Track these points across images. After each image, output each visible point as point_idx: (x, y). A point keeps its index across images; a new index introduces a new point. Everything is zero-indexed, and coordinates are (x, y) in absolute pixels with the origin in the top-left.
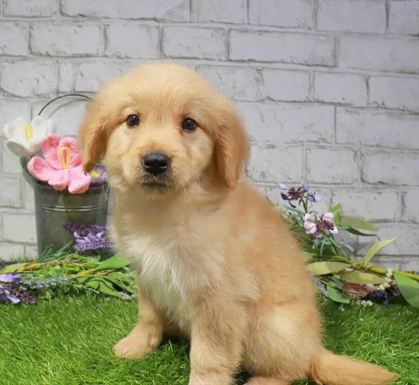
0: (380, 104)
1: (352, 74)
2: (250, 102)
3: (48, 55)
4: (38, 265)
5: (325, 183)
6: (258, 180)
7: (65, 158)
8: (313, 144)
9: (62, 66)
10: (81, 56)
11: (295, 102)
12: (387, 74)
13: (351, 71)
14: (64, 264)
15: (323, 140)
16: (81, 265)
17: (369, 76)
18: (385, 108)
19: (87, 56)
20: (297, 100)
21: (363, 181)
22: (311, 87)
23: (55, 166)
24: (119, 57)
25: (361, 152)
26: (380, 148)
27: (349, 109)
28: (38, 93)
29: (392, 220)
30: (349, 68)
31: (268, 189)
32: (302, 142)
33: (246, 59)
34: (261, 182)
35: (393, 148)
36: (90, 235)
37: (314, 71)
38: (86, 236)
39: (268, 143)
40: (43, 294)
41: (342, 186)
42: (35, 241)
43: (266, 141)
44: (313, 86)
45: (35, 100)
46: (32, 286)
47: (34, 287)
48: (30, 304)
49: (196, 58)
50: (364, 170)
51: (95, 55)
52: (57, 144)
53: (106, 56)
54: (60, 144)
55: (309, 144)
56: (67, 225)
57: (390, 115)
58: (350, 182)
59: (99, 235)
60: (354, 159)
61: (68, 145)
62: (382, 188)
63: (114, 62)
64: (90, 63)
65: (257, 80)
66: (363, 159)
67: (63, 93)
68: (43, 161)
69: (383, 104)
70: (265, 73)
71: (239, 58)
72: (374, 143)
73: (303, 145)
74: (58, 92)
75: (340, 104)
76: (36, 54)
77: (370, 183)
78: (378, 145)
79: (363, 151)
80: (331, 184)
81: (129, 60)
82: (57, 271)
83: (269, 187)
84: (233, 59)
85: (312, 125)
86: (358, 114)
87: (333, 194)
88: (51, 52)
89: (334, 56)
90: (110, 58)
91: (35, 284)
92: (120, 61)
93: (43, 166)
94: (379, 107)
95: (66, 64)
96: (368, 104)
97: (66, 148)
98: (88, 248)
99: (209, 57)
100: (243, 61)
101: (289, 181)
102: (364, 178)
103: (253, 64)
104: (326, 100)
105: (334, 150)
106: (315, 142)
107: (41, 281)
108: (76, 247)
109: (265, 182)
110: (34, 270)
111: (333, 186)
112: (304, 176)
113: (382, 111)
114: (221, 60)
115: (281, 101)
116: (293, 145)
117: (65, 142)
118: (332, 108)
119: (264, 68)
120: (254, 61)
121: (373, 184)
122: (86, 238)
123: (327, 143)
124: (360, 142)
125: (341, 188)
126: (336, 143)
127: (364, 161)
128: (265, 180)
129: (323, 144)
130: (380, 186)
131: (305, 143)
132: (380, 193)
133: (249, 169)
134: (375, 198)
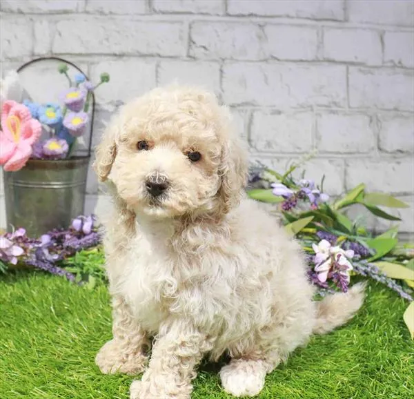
0: (396, 62)
1: (364, 29)
2: (252, 61)
3: (21, 12)
5: (338, 153)
6: (263, 150)
8: (324, 108)
9: (37, 25)
10: (59, 13)
11: (302, 61)
12: (403, 29)
13: (364, 26)
15: (335, 103)
17: (384, 32)
18: (402, 67)
19: (66, 12)
20: (304, 59)
21: (380, 149)
22: (320, 45)
24: (102, 13)
25: (377, 116)
26: (397, 112)
27: (362, 68)
28: (10, 55)
30: (362, 22)
31: (275, 160)
32: (311, 106)
33: (246, 13)
34: (266, 152)
37: (323, 26)
39: (274, 108)
41: (357, 155)
43: (271, 106)
44: (322, 43)
45: (7, 64)
49: (190, 13)
50: (381, 138)
51: (74, 10)
53: (87, 13)
55: (319, 108)
57: (407, 74)
58: (365, 150)
60: (370, 125)
62: (401, 157)
63: (97, 18)
64: (69, 20)
65: (260, 37)
66: (379, 125)
67: (39, 55)
69: (400, 62)
70: (268, 29)
71: (238, 12)
72: (392, 107)
73: (312, 110)
74: (33, 55)
75: (352, 64)
76: (5, 12)
77: (387, 152)
78: (396, 109)
79: (379, 115)
80: (345, 153)
81: (113, 16)
83: (276, 158)
84: (231, 13)
85: (322, 87)
86: (372, 74)
87: (348, 165)
88: (23, 9)
89: (345, 9)
90: (92, 14)
92: (103, 17)
94: (394, 66)
95: (41, 22)
96: (383, 62)
99: (204, 11)
100: (243, 16)
101: (298, 151)
102: (381, 147)
103: (254, 19)
104: (337, 59)
105: (348, 115)
106: (326, 106)
109: (271, 152)
111: (345, 156)
112: (315, 145)
113: (398, 70)
114: (218, 15)
115: (287, 61)
116: (303, 109)
118: (343, 68)
119: (266, 24)
120: (256, 16)
121: (391, 153)
123: (340, 107)
124: (376, 106)
125: (356, 158)
126: (350, 107)
127: (381, 127)
128: (271, 150)
129: (334, 108)
130: (400, 155)
131: (315, 108)
132: (399, 163)
133: (253, 137)
134: (394, 169)
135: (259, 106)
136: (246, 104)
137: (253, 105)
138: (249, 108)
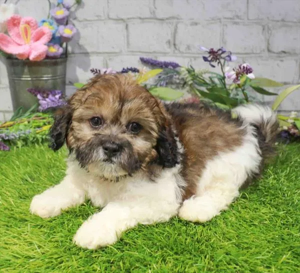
4: (12, 123)
5: (239, 53)
6: (185, 52)
7: (27, 35)
8: (229, 20)
14: (31, 121)
15: (238, 17)
16: (45, 121)
21: (269, 51)
23: (19, 42)
25: (268, 26)
26: (284, 22)
29: (291, 82)
31: (193, 59)
32: (220, 19)
35: (296, 22)
36: (50, 96)
38: (47, 98)
39: (193, 21)
40: (15, 144)
41: (252, 55)
42: (11, 109)
43: (191, 19)
46: (6, 137)
47: (7, 138)
48: (4, 150)
50: (270, 42)
52: (19, 23)
54: (21, 23)
55: (226, 20)
56: (32, 89)
58: (258, 52)
59: (57, 96)
60: (263, 33)
61: (28, 23)
62: (284, 57)
66: (270, 32)
68: (9, 38)
72: (280, 19)
73: (220, 22)
77: (274, 53)
78: (283, 20)
79: (270, 25)
80: (243, 54)
82: (25, 125)
83: (193, 57)
85: (229, 4)
87: (245, 62)
91: (8, 136)
93: (9, 42)
97: (27, 25)
98: (49, 106)
102: (270, 48)
105: (246, 25)
106: (231, 19)
107: (13, 133)
108: (40, 107)
109: (189, 53)
110: (8, 126)
111: (245, 56)
116: (213, 22)
117: (25, 21)
121: (277, 53)
122: (47, 99)
123: (241, 19)
124: (268, 18)
125: (251, 57)
126: (248, 19)
127: (271, 34)
128: (190, 51)
129: (237, 20)
130: (283, 55)
131: (222, 20)
132: (282, 61)
133: (177, 42)
134: (278, 65)
135: (181, 19)
136: (173, 18)
137: (178, 19)
138: (175, 21)
